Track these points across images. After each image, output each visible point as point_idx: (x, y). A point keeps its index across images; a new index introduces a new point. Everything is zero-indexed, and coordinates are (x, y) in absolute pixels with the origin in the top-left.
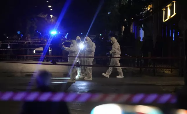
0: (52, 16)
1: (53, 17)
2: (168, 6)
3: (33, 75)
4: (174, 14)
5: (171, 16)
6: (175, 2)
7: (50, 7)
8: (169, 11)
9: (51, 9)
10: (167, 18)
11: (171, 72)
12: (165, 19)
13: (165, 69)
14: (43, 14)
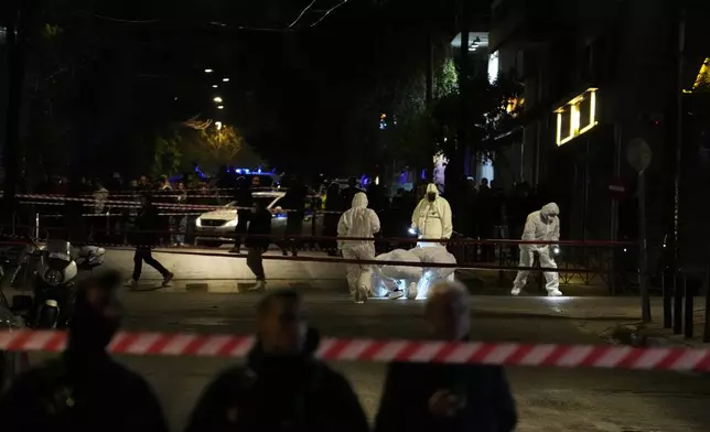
0: (219, 124)
1: (222, 128)
2: (573, 101)
3: (206, 285)
4: (593, 123)
5: (581, 128)
6: (596, 91)
7: (218, 100)
8: (575, 115)
9: (221, 107)
10: (568, 135)
11: (587, 283)
12: (563, 137)
13: (570, 275)
14: (198, 120)
